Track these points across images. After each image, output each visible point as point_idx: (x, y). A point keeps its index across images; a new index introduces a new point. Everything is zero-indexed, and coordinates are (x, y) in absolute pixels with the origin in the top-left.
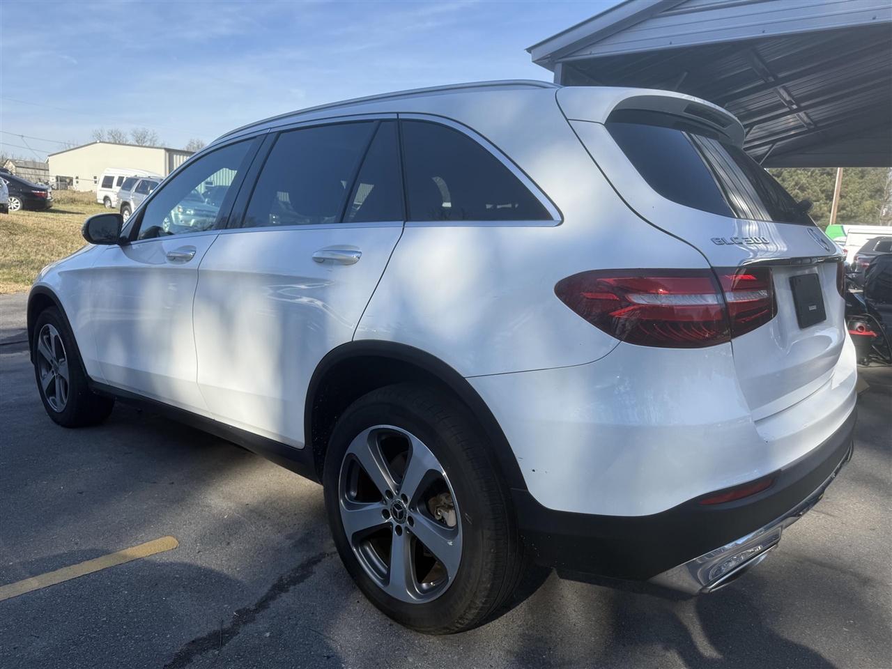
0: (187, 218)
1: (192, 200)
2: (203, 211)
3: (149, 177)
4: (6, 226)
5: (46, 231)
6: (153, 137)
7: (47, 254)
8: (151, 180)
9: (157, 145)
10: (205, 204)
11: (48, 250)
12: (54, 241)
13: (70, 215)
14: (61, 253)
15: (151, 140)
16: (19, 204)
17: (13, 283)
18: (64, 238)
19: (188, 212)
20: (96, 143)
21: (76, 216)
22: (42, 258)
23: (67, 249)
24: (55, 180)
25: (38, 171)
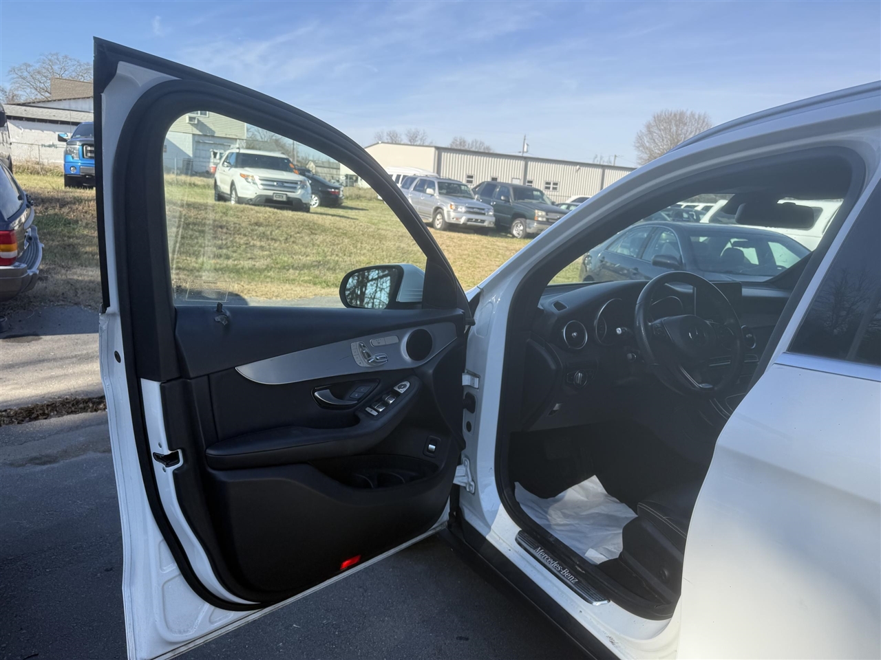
0: (458, 215)
1: (464, 197)
2: (473, 208)
3: (427, 176)
4: (309, 225)
5: (341, 231)
6: (423, 137)
7: (340, 255)
8: (428, 179)
9: (426, 144)
10: (475, 200)
11: (341, 250)
12: (346, 241)
13: (357, 211)
14: (352, 253)
15: (421, 139)
16: (318, 202)
17: (311, 285)
18: (355, 238)
19: (459, 210)
20: (378, 143)
21: (361, 212)
22: (337, 258)
23: (357, 250)
24: (345, 178)
25: (331, 170)
